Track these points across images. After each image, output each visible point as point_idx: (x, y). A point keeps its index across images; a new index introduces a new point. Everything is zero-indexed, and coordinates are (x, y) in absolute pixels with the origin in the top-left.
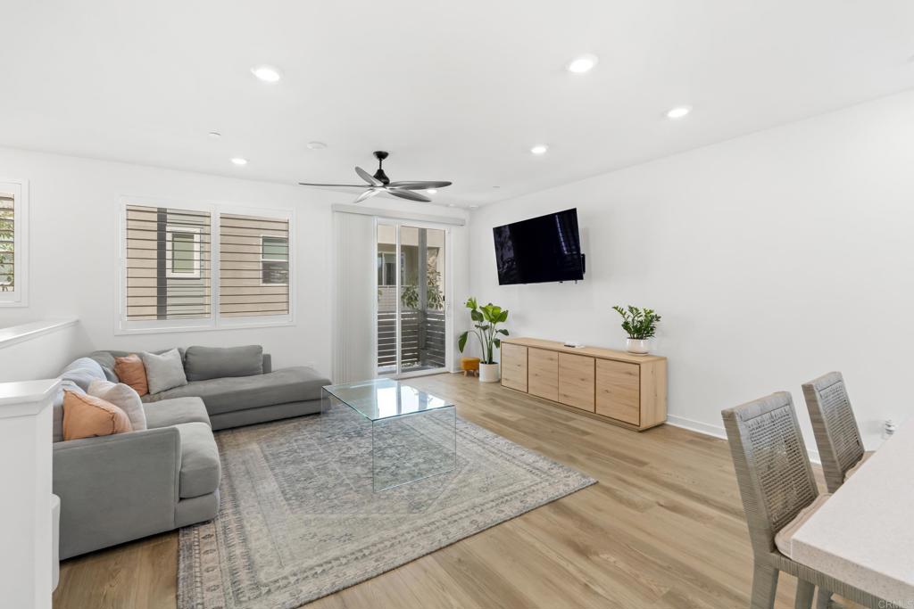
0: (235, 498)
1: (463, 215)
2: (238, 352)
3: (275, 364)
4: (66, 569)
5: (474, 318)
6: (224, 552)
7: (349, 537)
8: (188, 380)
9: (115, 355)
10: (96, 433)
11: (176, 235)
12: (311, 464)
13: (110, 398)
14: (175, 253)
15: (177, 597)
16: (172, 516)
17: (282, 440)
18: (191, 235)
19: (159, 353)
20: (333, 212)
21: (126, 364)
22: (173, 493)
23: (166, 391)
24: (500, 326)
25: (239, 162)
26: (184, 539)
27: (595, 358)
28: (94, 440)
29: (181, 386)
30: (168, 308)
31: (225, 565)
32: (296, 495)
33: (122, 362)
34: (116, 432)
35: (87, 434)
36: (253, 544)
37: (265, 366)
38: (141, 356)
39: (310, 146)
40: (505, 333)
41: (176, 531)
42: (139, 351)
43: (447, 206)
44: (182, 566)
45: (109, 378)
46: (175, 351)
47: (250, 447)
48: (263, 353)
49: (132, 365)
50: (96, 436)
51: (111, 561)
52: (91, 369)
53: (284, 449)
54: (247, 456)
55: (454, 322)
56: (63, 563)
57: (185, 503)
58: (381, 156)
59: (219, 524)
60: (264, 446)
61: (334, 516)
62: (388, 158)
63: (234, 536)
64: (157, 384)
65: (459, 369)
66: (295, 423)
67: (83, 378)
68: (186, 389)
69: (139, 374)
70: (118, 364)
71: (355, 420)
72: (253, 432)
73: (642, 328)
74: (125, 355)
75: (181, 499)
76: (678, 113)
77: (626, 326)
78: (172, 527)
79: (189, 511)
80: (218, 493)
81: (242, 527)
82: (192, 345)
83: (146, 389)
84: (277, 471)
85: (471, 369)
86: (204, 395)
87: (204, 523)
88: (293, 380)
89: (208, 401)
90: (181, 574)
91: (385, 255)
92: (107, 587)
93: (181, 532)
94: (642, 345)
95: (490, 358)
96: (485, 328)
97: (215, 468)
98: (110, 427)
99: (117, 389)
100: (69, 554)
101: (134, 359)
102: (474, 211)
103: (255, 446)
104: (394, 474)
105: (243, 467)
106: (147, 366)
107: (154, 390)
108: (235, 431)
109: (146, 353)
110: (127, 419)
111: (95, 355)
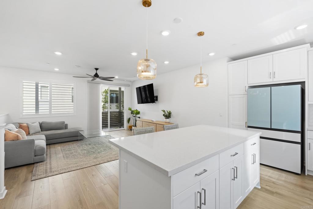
0: (50, 157)
1: (130, 83)
2: (57, 123)
3: (69, 127)
4: (6, 170)
5: (132, 113)
6: (45, 167)
7: (76, 164)
8: (42, 131)
9: (19, 123)
10: (14, 140)
11: (42, 86)
12: (73, 151)
13: (17, 132)
14: (42, 92)
15: (32, 173)
16: (33, 160)
17: (67, 146)
18: (47, 87)
19: (33, 123)
20: (88, 82)
21: (22, 126)
22: (33, 154)
23: (34, 133)
24: (138, 116)
25: (57, 69)
26: (35, 165)
27: (156, 124)
28: (13, 141)
29: (39, 132)
30: (39, 111)
31: (45, 169)
32: (67, 157)
33: (21, 125)
34: (19, 140)
35: (11, 140)
36: (52, 165)
37: (66, 127)
38: (27, 124)
39: (76, 67)
40: (139, 118)
41: (34, 164)
42: (27, 123)
43: (124, 81)
44: (34, 169)
45: (17, 128)
46: (38, 123)
47: (58, 148)
48: (65, 123)
49: (24, 126)
50: (13, 140)
51: (17, 169)
52: (12, 126)
53: (68, 148)
54: (56, 150)
55: (126, 115)
56: (5, 169)
57: (36, 157)
58: (97, 69)
59: (45, 162)
60: (62, 148)
61: (74, 160)
62: (98, 70)
63: (48, 164)
64: (31, 131)
65: (128, 128)
66: (73, 142)
67: (9, 129)
68: (40, 133)
69: (27, 129)
70: (20, 126)
71: (90, 141)
72: (59, 145)
73: (168, 116)
74: (22, 123)
75: (35, 156)
76: (166, 63)
77: (164, 115)
78: (33, 162)
79: (37, 159)
80: (45, 155)
81: (51, 163)
82: (43, 121)
83: (28, 133)
84: (64, 152)
85: (130, 128)
86: (45, 134)
87: (41, 162)
88: (73, 130)
89: (46, 136)
90: (34, 170)
91: (115, 93)
92: (16, 173)
93: (35, 164)
94: (168, 120)
95: (135, 125)
96: (134, 117)
97: (44, 149)
98: (17, 138)
99: (19, 130)
100: (7, 167)
101: (25, 125)
102: (133, 82)
103: (59, 148)
104: (94, 152)
105: (54, 152)
106: (29, 127)
107: (31, 133)
108: (55, 145)
109: (29, 123)
110: (21, 137)
111: (14, 124)
